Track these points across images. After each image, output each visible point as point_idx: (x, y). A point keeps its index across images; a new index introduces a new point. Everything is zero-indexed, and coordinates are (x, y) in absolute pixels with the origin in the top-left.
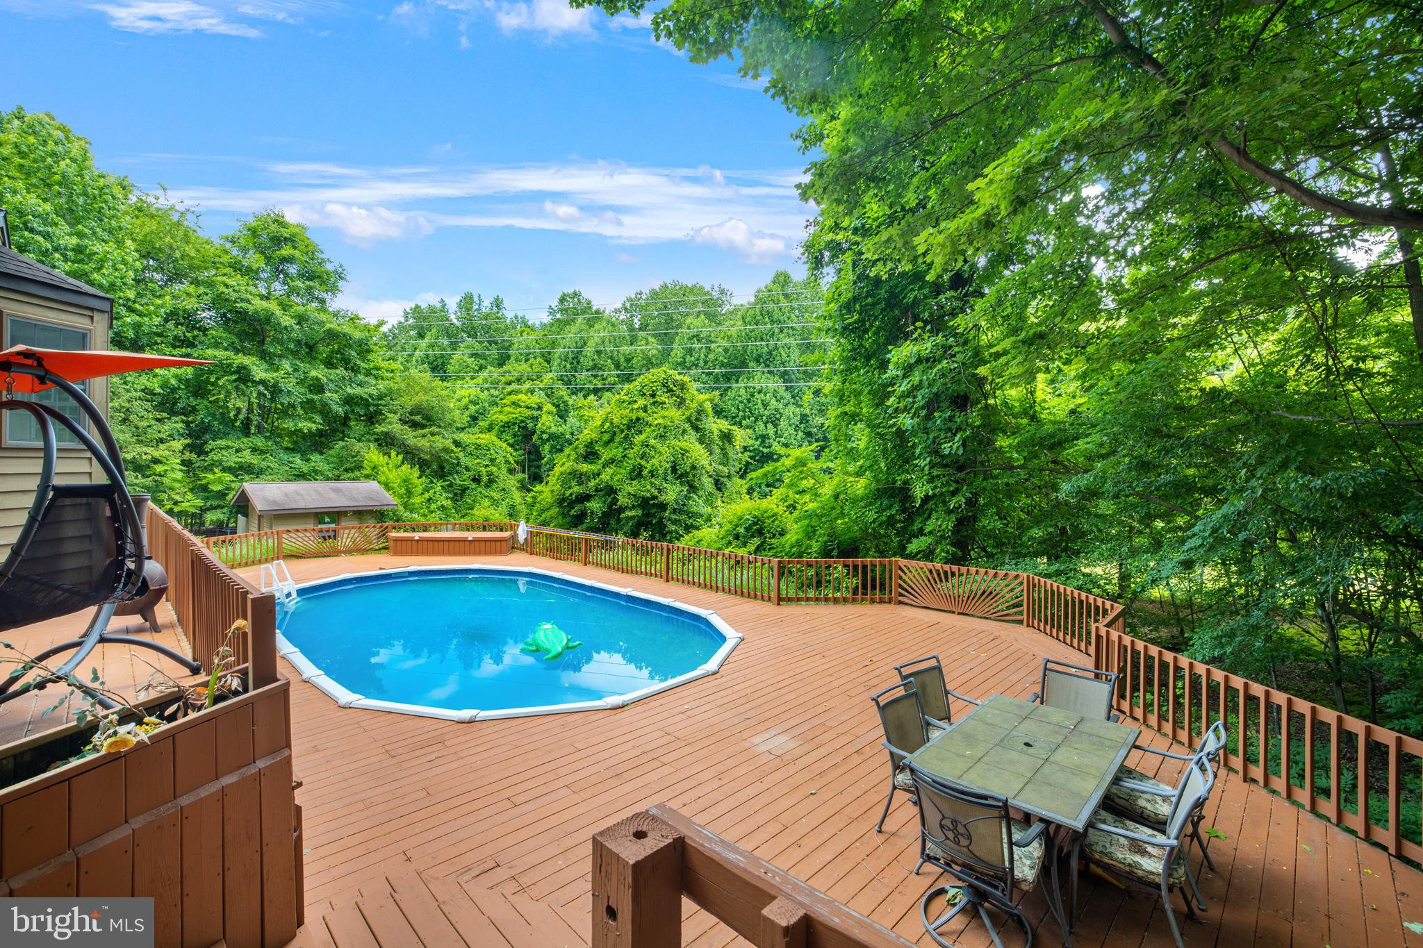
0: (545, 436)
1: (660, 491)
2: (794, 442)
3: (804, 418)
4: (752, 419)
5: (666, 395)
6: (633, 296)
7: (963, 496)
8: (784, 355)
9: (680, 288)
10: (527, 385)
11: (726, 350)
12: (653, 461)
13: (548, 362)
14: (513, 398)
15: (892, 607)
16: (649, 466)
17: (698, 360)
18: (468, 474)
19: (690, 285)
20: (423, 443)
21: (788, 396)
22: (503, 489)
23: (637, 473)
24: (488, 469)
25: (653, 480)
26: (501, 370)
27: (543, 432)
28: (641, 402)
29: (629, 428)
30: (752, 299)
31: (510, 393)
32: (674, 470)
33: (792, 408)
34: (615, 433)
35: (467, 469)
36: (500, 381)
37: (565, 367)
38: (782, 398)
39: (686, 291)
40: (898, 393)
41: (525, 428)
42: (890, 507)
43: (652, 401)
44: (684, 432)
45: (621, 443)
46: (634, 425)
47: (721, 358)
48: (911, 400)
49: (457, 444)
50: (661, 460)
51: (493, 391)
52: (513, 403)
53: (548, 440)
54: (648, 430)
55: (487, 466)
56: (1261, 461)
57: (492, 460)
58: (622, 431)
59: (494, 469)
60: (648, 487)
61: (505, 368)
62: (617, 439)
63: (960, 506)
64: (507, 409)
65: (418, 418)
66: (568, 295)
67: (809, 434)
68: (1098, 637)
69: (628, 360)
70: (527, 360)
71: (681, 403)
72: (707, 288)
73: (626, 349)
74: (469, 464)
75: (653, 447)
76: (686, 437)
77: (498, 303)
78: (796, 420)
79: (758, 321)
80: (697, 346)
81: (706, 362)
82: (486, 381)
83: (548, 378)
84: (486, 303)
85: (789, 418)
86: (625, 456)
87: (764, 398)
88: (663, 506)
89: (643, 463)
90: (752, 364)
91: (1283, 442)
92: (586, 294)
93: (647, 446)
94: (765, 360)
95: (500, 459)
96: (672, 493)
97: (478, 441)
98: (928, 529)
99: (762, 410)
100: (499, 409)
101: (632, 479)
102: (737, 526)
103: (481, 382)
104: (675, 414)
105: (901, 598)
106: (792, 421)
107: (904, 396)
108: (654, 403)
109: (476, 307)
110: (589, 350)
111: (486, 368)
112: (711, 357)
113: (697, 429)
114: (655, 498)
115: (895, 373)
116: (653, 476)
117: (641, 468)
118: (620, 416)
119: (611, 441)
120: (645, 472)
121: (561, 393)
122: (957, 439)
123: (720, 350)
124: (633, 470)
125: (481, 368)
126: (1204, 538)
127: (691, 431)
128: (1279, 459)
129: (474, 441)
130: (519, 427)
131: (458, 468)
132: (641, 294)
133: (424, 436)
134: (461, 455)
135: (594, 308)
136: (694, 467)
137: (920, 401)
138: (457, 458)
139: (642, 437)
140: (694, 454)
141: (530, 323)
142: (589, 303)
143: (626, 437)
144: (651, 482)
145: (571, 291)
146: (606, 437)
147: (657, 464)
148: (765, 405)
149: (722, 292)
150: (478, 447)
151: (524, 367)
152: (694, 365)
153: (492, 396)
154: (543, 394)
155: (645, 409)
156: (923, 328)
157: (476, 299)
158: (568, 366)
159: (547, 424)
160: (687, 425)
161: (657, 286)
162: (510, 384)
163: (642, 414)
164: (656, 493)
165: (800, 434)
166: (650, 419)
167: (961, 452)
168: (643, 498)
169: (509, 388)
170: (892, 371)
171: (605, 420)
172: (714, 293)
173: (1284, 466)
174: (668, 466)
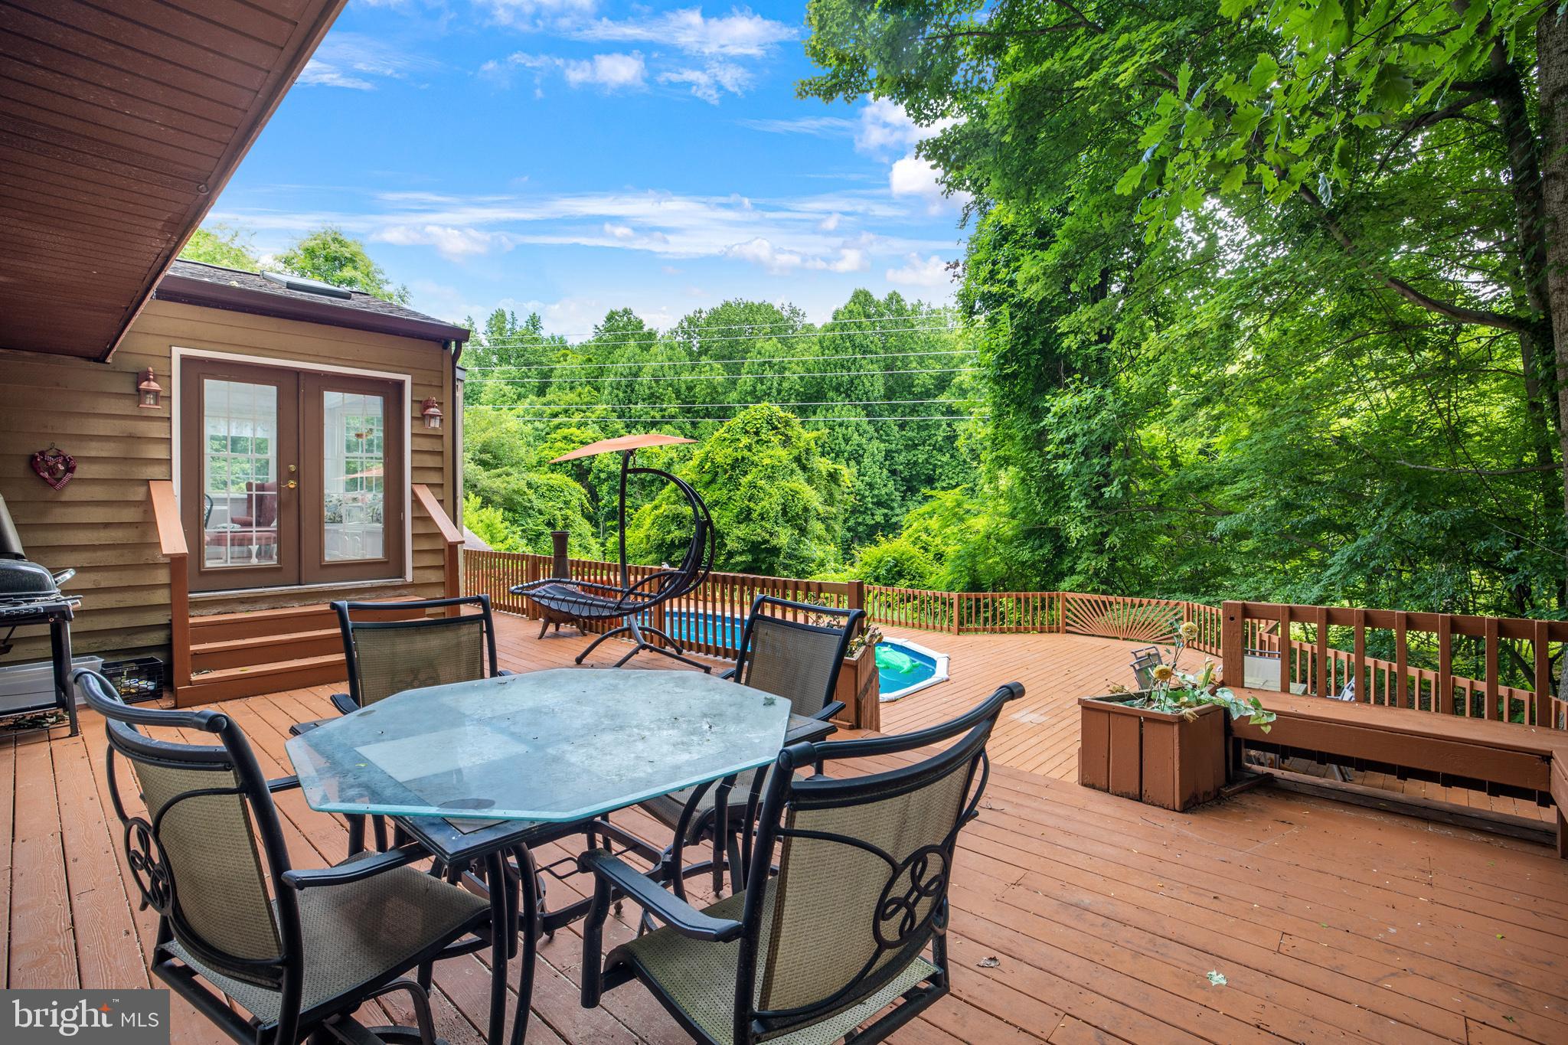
0: (603, 476)
1: (771, 534)
2: (879, 481)
3: (889, 454)
4: (833, 455)
5: (771, 433)
6: (692, 315)
7: (1117, 536)
8: (867, 384)
9: (746, 307)
10: (577, 418)
11: (802, 378)
12: (763, 503)
13: (597, 389)
14: (565, 431)
15: (1060, 635)
16: (758, 508)
17: (770, 388)
18: (541, 518)
19: (756, 303)
20: (497, 484)
21: (871, 429)
22: (580, 535)
23: (745, 516)
24: (563, 512)
25: (763, 523)
26: (543, 400)
27: (600, 471)
28: (745, 441)
29: (733, 468)
30: (829, 320)
31: (558, 427)
32: (785, 512)
33: (876, 443)
34: (716, 474)
35: (541, 512)
36: (544, 412)
37: (617, 396)
38: (865, 432)
39: (751, 308)
40: (1057, 441)
41: (579, 466)
42: (1041, 547)
43: (756, 438)
44: (792, 471)
45: (724, 484)
46: (739, 465)
47: (797, 387)
48: (1069, 446)
49: (529, 485)
50: (771, 501)
51: (537, 424)
52: (565, 438)
53: (606, 480)
54: (754, 470)
55: (561, 509)
56: (1387, 503)
57: (566, 503)
58: (726, 472)
59: (569, 512)
60: (759, 530)
61: (549, 397)
62: (721, 479)
63: (1115, 546)
64: (559, 444)
65: (487, 457)
66: (617, 313)
67: (893, 472)
68: (1262, 642)
69: (690, 389)
70: (572, 388)
71: (785, 442)
72: (777, 307)
73: (686, 377)
74: (542, 507)
75: (761, 488)
76: (795, 478)
77: (534, 322)
78: (880, 457)
79: (838, 345)
80: (769, 374)
81: (779, 392)
82: (527, 411)
83: (601, 409)
84: (522, 322)
85: (873, 454)
86: (730, 498)
87: (845, 432)
88: (775, 551)
89: (752, 505)
90: (831, 394)
91: (1403, 488)
92: (638, 313)
93: (755, 487)
94: (847, 390)
95: (575, 502)
96: (784, 537)
97: (551, 482)
98: (1079, 568)
99: (843, 445)
100: (548, 444)
101: (739, 523)
102: (877, 568)
103: (522, 413)
104: (783, 454)
105: (1068, 628)
106: (876, 458)
107: (1062, 443)
108: (757, 442)
109: (509, 326)
110: (645, 379)
111: (525, 397)
112: (786, 385)
113: (804, 468)
114: (766, 542)
115: (1051, 420)
116: (763, 519)
117: (749, 511)
118: (723, 456)
119: (713, 481)
120: (754, 515)
121: (617, 426)
122: (1115, 483)
123: (796, 377)
124: (741, 512)
125: (520, 397)
126: (1342, 565)
127: (799, 471)
128: (1400, 502)
129: (546, 482)
130: (573, 465)
131: (531, 511)
132: (700, 312)
133: (499, 476)
134: (533, 497)
135: (646, 329)
136: (806, 509)
137: (1078, 447)
138: (530, 501)
139: (749, 477)
140: (806, 496)
141: (568, 344)
142: (641, 322)
143: (730, 478)
144: (762, 526)
145: (620, 309)
146: (707, 478)
147: (768, 506)
148: (847, 440)
149: (794, 311)
150: (551, 488)
151: (572, 397)
152: (766, 394)
153: (537, 429)
154: (597, 427)
155: (749, 448)
156: (1081, 380)
157: (508, 316)
158: (621, 395)
159: (605, 461)
160: (794, 465)
161: (718, 305)
162: (555, 415)
163: (746, 453)
164: (767, 537)
165: (885, 472)
166: (756, 458)
167: (1120, 495)
168: (753, 542)
169: (556, 421)
170: (1049, 419)
171: (706, 459)
172: (784, 313)
173: (1404, 507)
174: (779, 508)
